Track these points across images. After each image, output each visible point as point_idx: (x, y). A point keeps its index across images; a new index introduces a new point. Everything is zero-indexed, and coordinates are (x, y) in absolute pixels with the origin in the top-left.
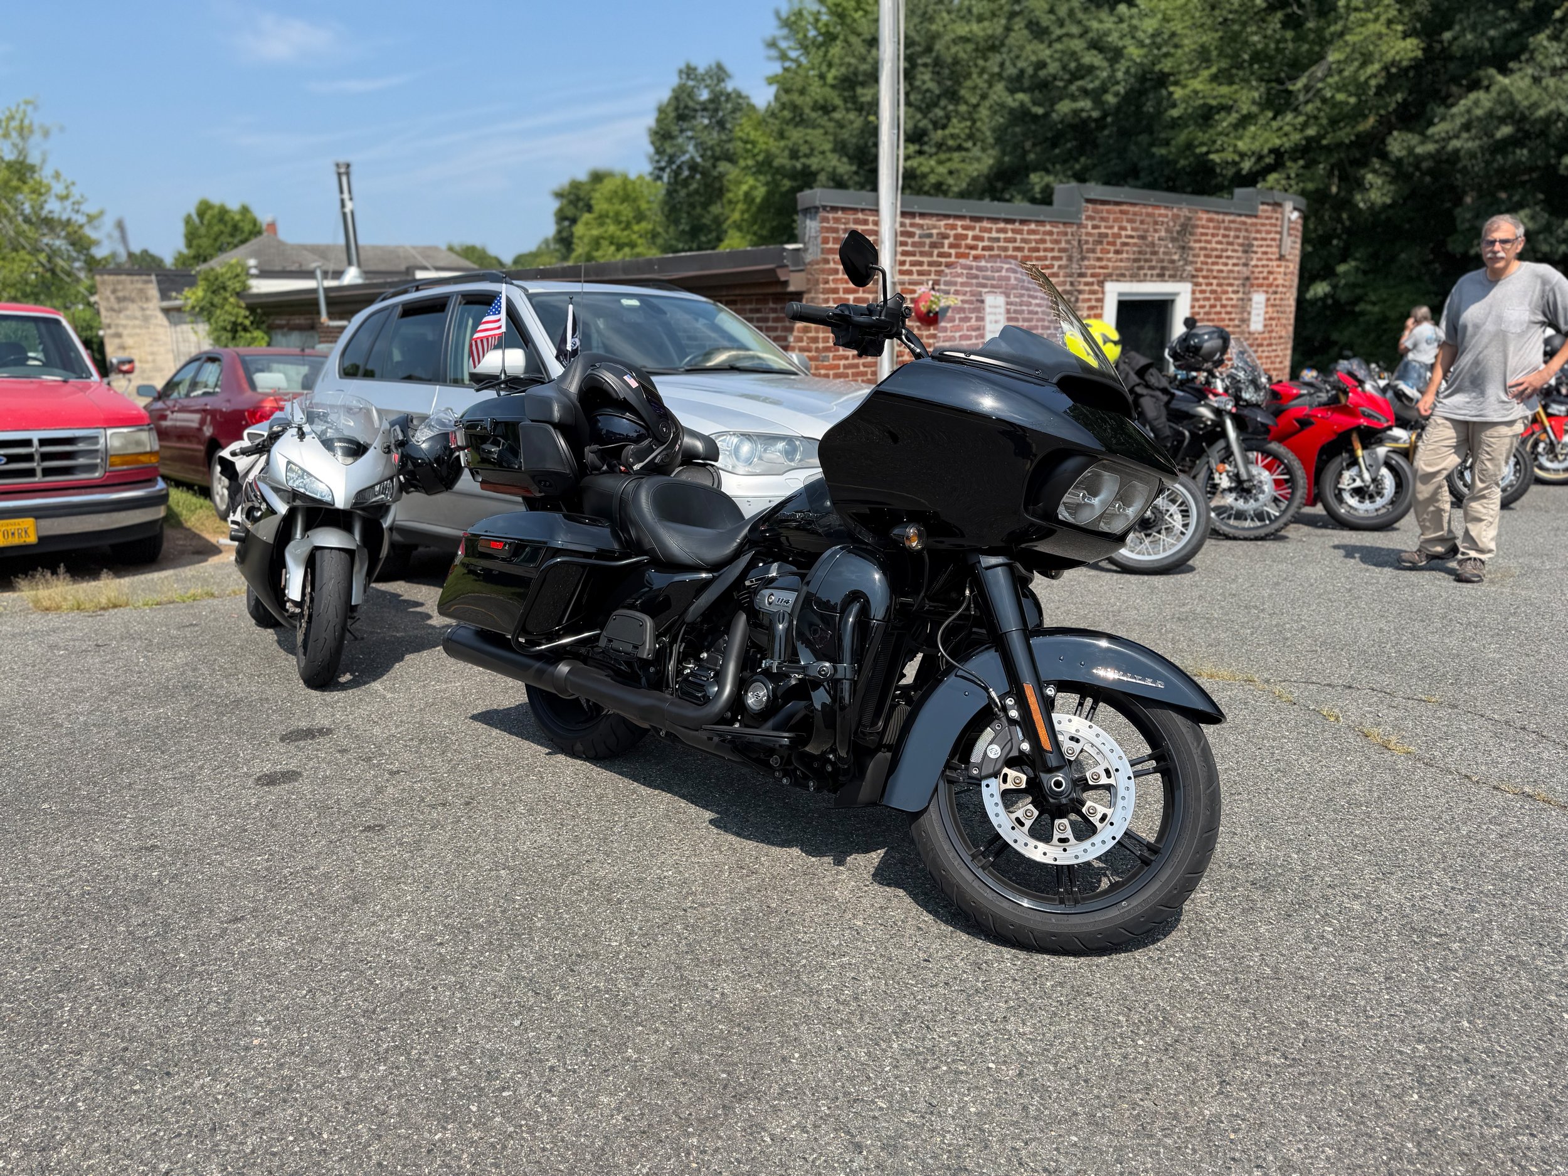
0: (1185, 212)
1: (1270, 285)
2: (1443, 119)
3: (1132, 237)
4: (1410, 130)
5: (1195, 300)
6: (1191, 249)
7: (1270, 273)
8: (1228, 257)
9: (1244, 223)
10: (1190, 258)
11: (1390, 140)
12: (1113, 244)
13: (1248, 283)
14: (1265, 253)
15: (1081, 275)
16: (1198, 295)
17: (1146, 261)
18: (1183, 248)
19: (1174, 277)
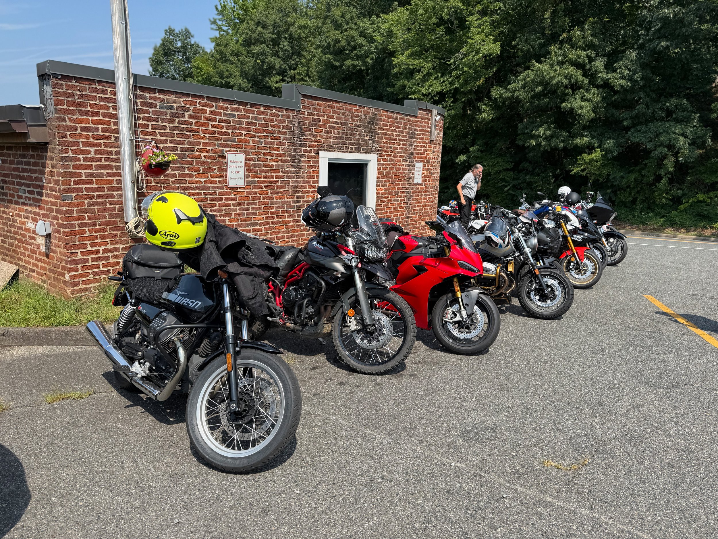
0: (372, 111)
1: (426, 158)
2: (514, 82)
3: (337, 123)
4: (500, 86)
5: (379, 165)
6: (377, 133)
7: (425, 150)
8: (400, 140)
9: (410, 120)
10: (376, 139)
11: (492, 90)
12: (325, 126)
13: (413, 156)
14: (422, 139)
15: (301, 145)
16: (382, 162)
17: (347, 139)
18: (372, 132)
19: (366, 151)
